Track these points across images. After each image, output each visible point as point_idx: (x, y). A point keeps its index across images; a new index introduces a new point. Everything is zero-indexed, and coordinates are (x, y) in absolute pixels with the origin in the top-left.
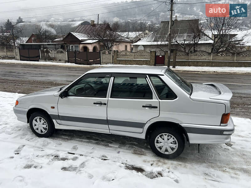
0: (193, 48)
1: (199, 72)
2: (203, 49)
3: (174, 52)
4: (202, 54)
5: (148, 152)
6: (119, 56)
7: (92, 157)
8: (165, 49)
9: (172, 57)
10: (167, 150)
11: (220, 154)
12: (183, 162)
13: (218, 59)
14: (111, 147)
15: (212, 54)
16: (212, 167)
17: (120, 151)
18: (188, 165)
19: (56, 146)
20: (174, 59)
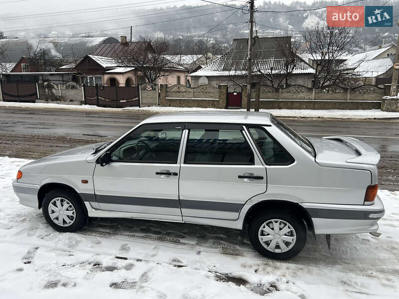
0: (284, 80)
1: (295, 117)
2: (300, 82)
3: (257, 86)
4: (299, 91)
5: (245, 250)
6: (169, 93)
7: (157, 262)
8: (242, 83)
9: (254, 95)
10: (278, 246)
11: (358, 248)
12: (304, 265)
13: (323, 97)
14: (184, 244)
15: (314, 89)
16: (351, 271)
17: (201, 250)
18: (314, 269)
19: (92, 247)
20: (257, 98)
